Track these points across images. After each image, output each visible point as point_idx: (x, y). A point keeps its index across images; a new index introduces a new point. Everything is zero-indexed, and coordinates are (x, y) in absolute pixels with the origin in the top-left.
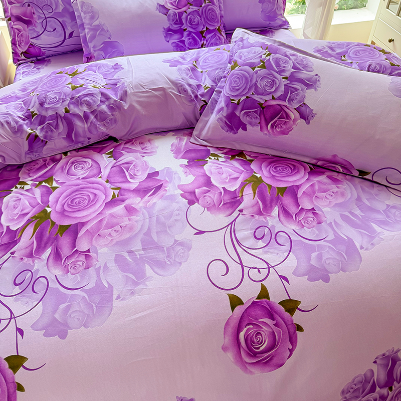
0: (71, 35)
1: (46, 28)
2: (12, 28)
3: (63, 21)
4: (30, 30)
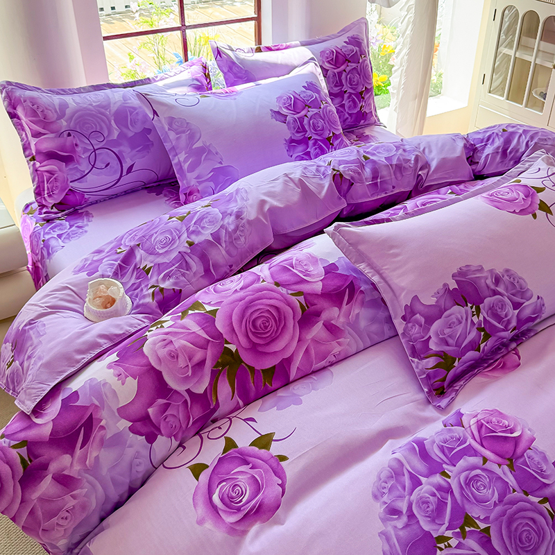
0: (130, 170)
1: (94, 164)
2: (36, 170)
3: (120, 152)
4: (71, 169)
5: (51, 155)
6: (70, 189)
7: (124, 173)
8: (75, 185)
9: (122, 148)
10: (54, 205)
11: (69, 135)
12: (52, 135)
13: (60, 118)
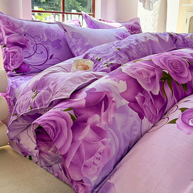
0: (51, 57)
1: (36, 51)
2: (6, 52)
4: (25, 52)
5: (15, 44)
6: (23, 62)
7: (49, 58)
8: (26, 60)
9: (48, 46)
10: (15, 70)
11: (25, 35)
12: (16, 34)
13: (20, 27)
